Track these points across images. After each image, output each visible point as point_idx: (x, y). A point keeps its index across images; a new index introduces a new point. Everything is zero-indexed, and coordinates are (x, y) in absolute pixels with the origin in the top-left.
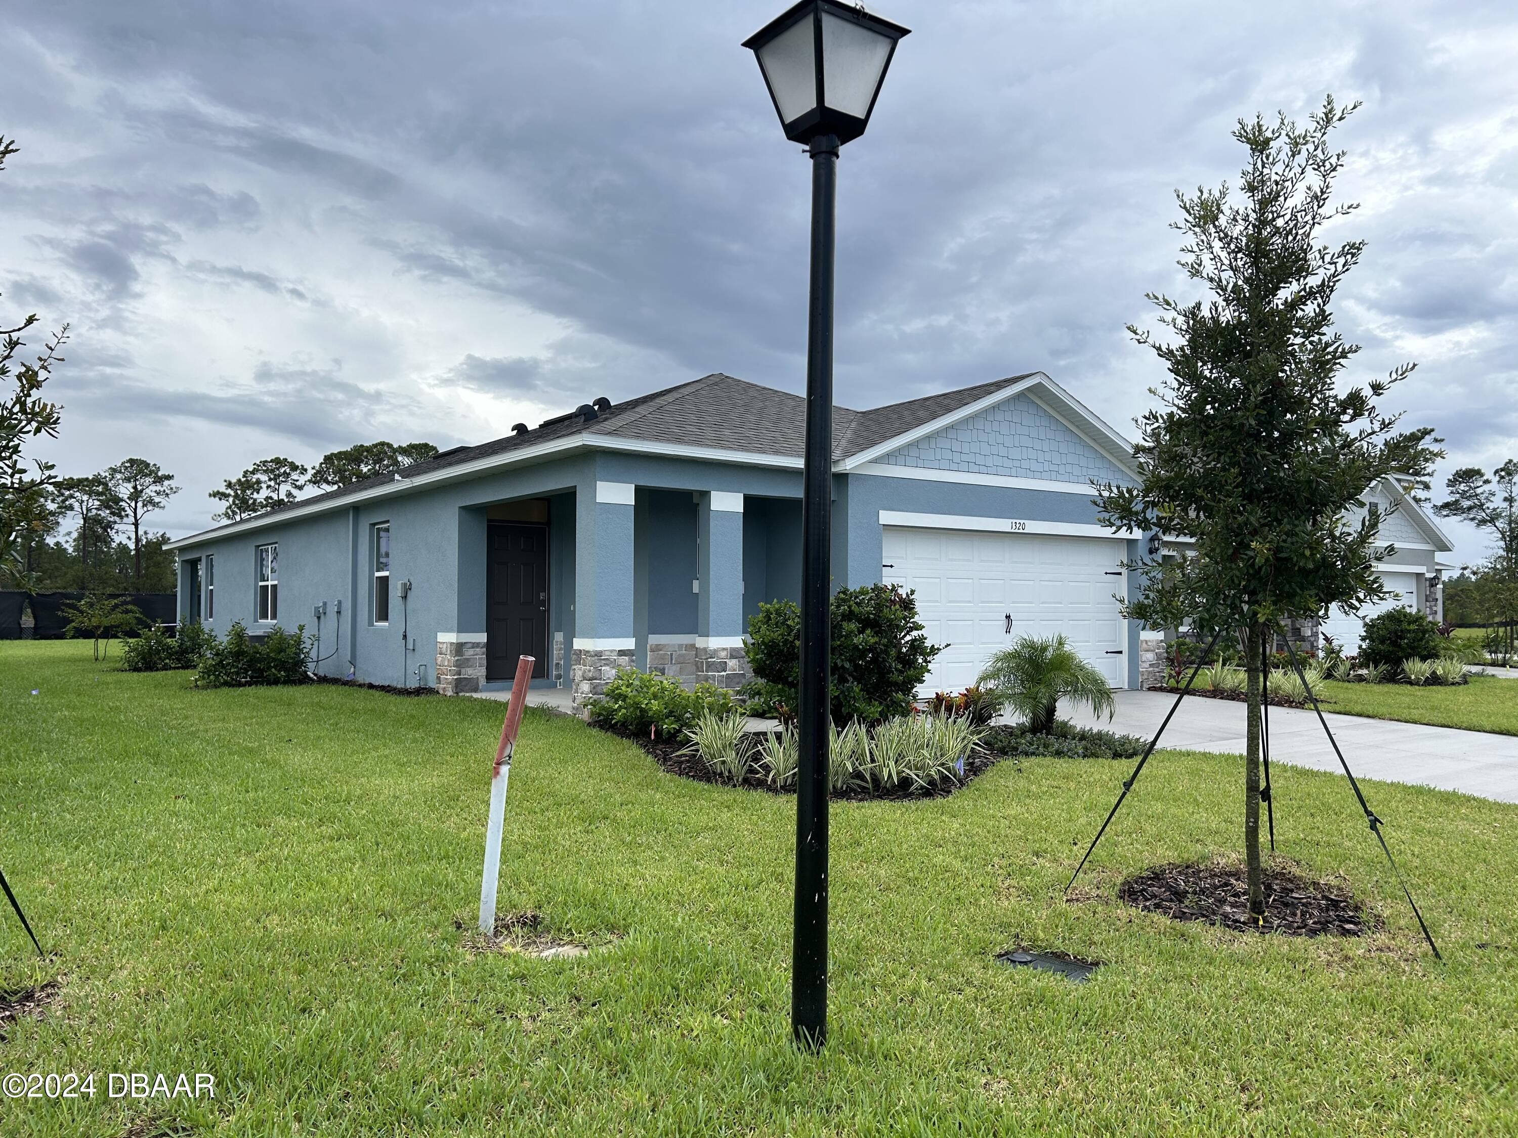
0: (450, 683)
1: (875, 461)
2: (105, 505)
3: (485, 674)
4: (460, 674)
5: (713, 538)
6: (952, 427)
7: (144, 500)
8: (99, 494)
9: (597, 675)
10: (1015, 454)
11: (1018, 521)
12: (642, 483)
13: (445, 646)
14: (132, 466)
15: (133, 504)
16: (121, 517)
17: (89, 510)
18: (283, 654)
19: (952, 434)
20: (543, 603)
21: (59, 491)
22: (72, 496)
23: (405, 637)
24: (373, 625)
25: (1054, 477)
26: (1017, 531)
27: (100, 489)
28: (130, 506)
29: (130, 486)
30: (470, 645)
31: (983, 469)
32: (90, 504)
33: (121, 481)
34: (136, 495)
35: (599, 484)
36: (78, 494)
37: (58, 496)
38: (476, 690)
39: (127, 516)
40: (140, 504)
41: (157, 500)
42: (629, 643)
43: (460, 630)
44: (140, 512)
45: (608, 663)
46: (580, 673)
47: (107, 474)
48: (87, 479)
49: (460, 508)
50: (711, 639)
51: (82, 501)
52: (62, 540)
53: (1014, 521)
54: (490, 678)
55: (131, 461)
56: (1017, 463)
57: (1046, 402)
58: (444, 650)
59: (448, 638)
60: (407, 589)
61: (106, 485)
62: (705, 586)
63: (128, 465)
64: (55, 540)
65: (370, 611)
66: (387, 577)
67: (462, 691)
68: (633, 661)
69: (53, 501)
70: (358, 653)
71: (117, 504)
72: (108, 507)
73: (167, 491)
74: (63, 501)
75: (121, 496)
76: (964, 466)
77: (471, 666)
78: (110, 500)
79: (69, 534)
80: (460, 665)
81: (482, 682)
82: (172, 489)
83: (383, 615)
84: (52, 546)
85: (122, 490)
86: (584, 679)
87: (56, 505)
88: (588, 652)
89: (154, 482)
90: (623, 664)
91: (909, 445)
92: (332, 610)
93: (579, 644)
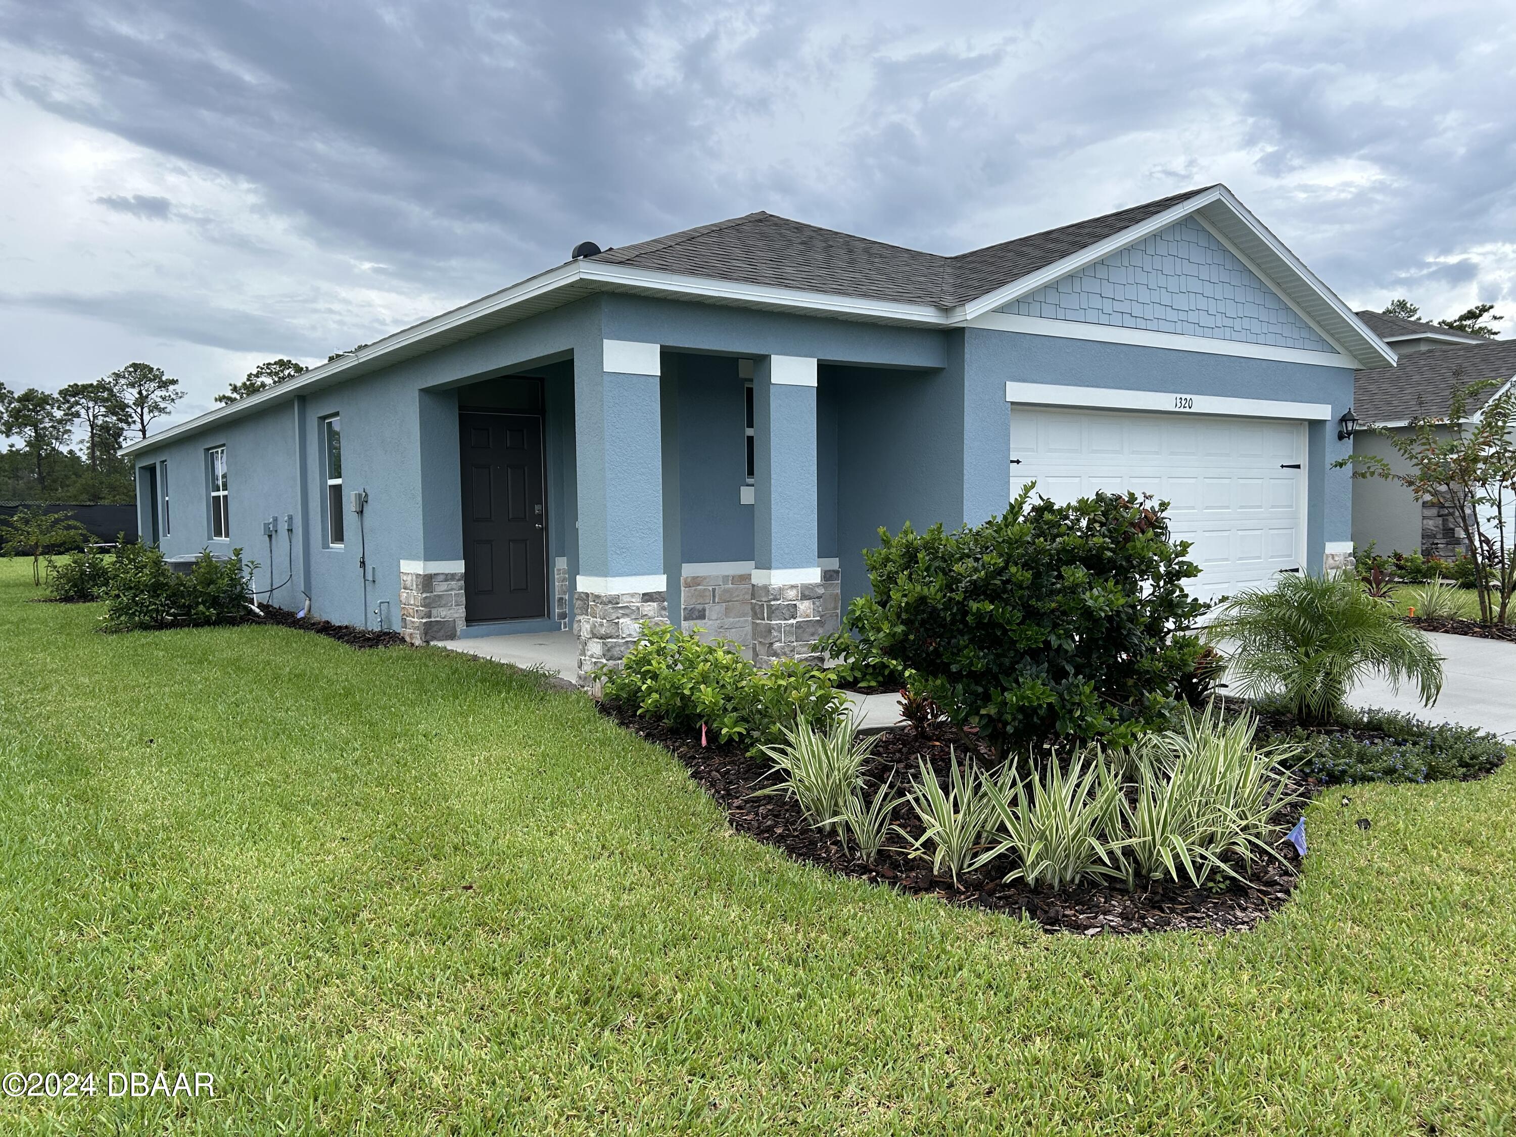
0: (417, 628)
1: (1002, 310)
2: (111, 411)
3: (464, 615)
4: (430, 617)
5: (774, 426)
6: (1101, 262)
7: (150, 406)
8: (105, 400)
9: (611, 630)
10: (1181, 302)
11: (1184, 396)
12: (670, 343)
13: (409, 578)
14: (136, 371)
15: (139, 410)
16: (129, 424)
17: (95, 417)
18: (212, 586)
19: (1102, 273)
20: (539, 519)
21: (64, 398)
22: (77, 403)
23: (363, 564)
24: (328, 547)
25: (1228, 336)
26: (1182, 410)
27: (105, 395)
28: (136, 412)
29: (135, 391)
30: (442, 577)
31: (1141, 323)
32: (96, 411)
33: (125, 387)
34: (141, 401)
35: (606, 342)
36: (83, 401)
37: (64, 403)
38: (452, 637)
39: (134, 422)
40: (146, 410)
41: (162, 405)
42: (658, 583)
43: (428, 558)
44: (146, 418)
45: (628, 612)
46: (588, 626)
47: (111, 380)
48: (92, 385)
49: (422, 390)
50: (774, 572)
51: (89, 408)
52: (75, 448)
53: (1179, 396)
54: (471, 618)
55: (134, 365)
56: (1183, 316)
57: (1220, 231)
58: (408, 583)
59: (413, 568)
60: (363, 502)
61: (110, 391)
62: (764, 496)
63: (131, 369)
64: (68, 448)
65: (324, 529)
66: (340, 486)
67: (434, 638)
68: (664, 609)
69: (59, 408)
70: (313, 583)
71: (123, 410)
72: (114, 414)
73: (173, 396)
74: (69, 408)
75: (126, 401)
76: (1116, 319)
77: (444, 606)
78: (116, 406)
79: (82, 442)
80: (429, 604)
81: (461, 625)
82: (177, 394)
83: (339, 536)
84: (65, 454)
85: (128, 396)
86: (594, 636)
87: (62, 413)
88: (598, 597)
89: (159, 387)
90: (651, 614)
91: (1046, 287)
92: (283, 527)
93: (584, 584)
